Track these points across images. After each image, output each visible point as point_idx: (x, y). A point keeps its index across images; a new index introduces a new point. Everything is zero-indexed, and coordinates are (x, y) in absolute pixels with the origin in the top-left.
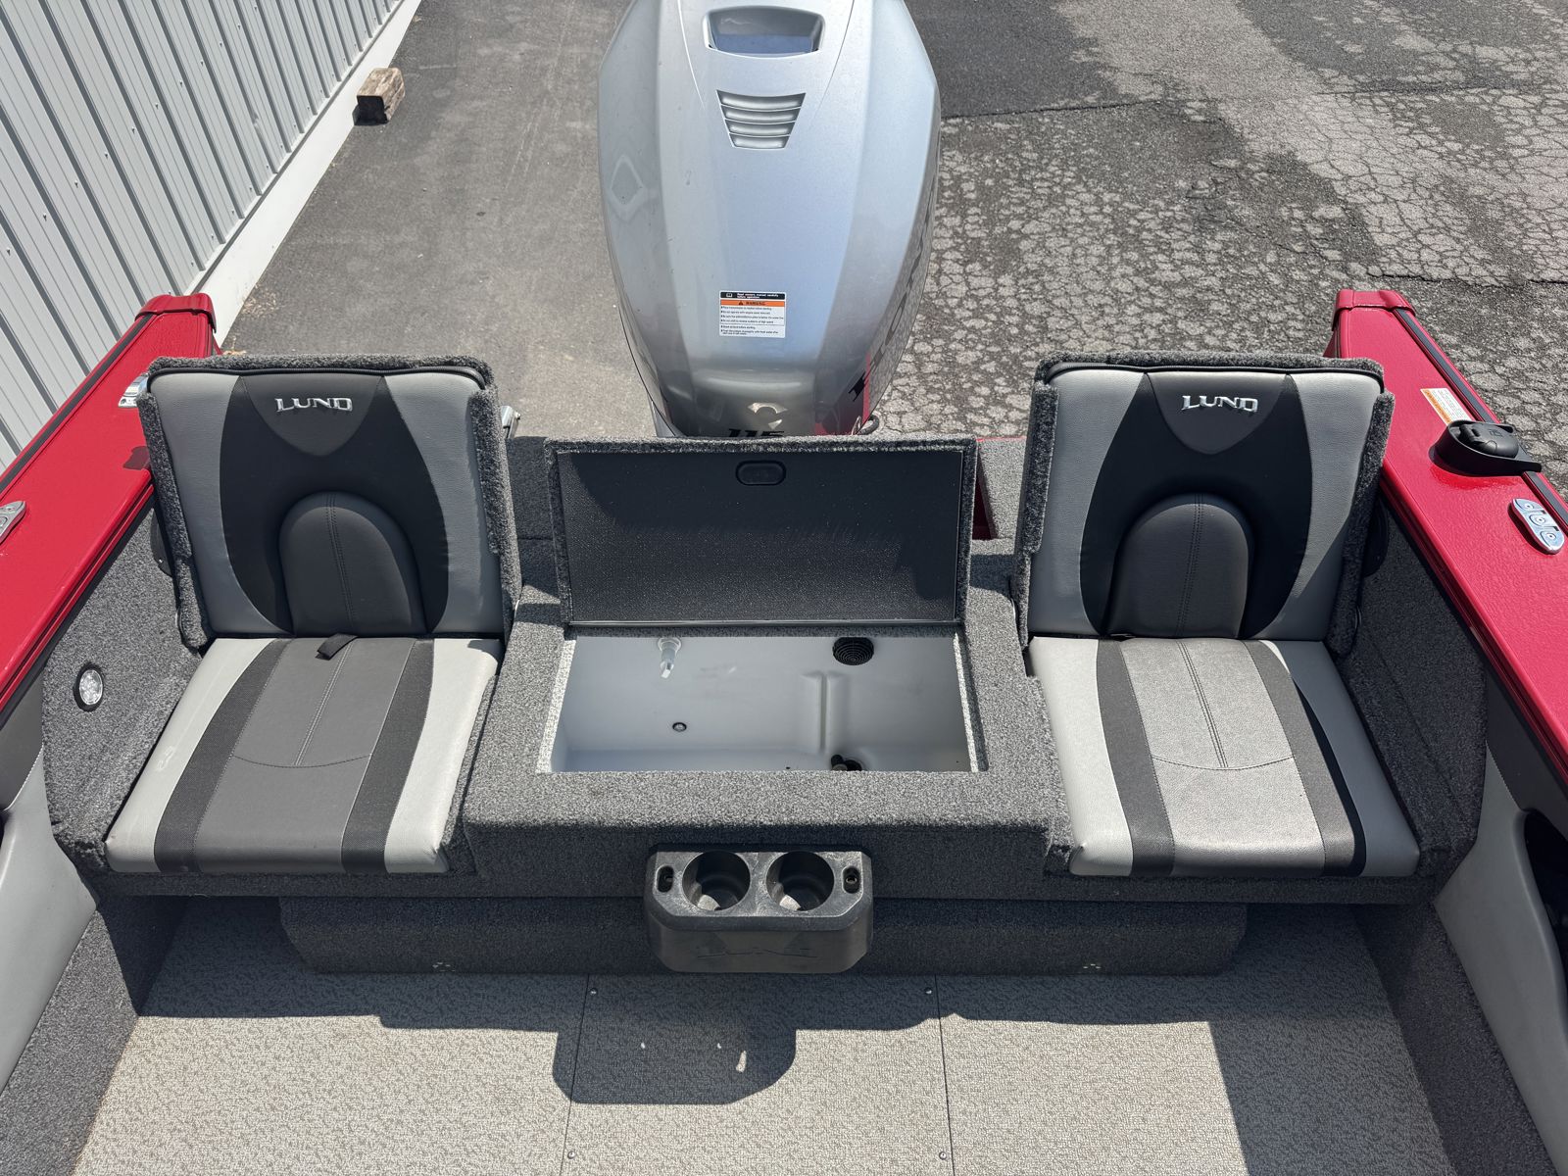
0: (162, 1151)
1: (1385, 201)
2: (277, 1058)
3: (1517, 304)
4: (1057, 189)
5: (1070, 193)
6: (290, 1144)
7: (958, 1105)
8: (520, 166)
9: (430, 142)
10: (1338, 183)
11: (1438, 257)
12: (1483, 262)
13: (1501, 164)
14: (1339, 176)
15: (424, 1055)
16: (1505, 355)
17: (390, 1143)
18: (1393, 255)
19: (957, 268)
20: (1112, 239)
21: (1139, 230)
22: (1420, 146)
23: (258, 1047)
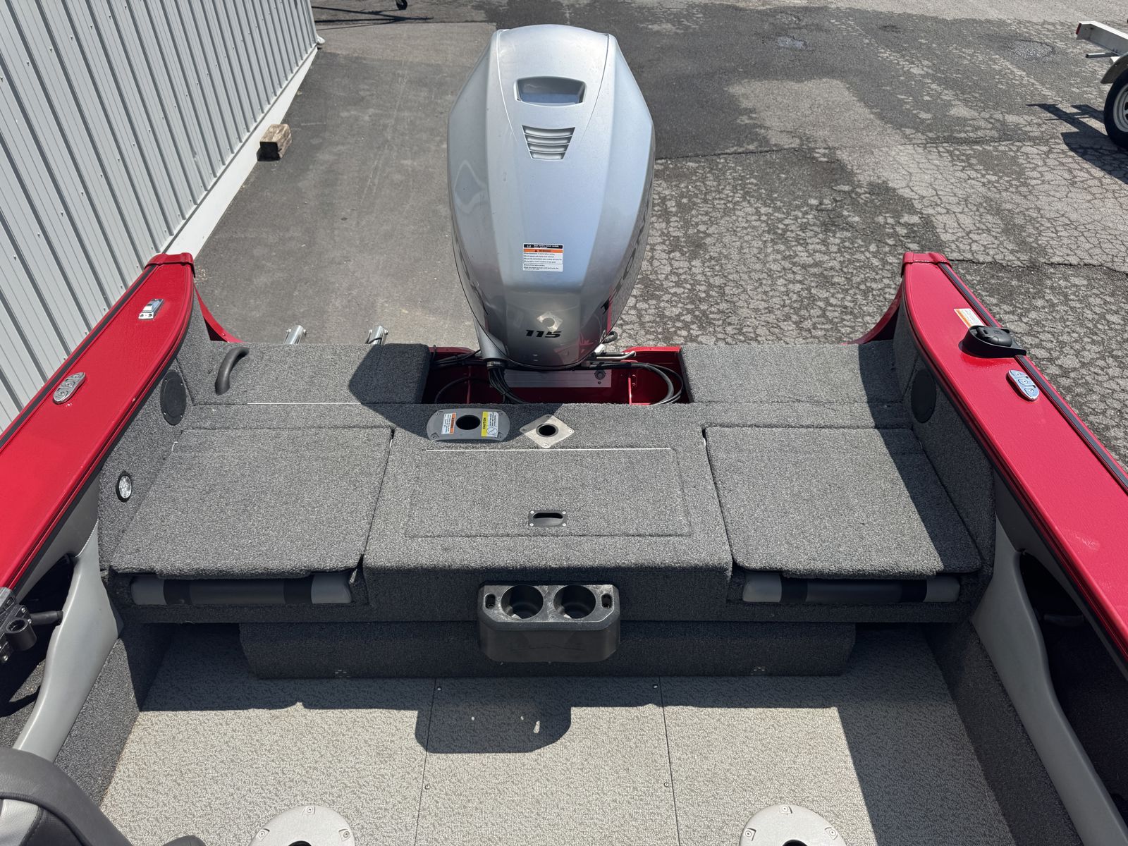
0: (160, 788)
1: (948, 213)
2: (234, 731)
3: (1035, 278)
4: (730, 205)
5: (739, 208)
6: (245, 782)
7: (675, 755)
8: (370, 189)
9: (308, 173)
10: (916, 201)
11: (982, 248)
12: (1012, 252)
13: (1023, 189)
14: (917, 197)
15: (330, 728)
16: (1028, 311)
17: (309, 781)
18: (954, 247)
19: (664, 256)
20: (767, 237)
21: (785, 231)
22: (970, 178)
23: (221, 724)
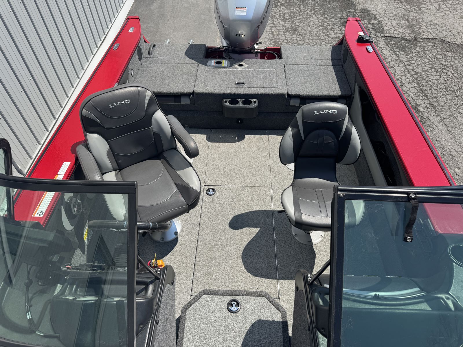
1: (388, 20)
3: (415, 43)
4: (308, 16)
5: (311, 17)
8: (177, 9)
9: (154, 3)
11: (398, 32)
12: (409, 34)
13: (419, 12)
14: (378, 14)
16: (409, 54)
18: (388, 32)
19: (283, 33)
20: (321, 28)
21: (327, 26)
22: (400, 7)
